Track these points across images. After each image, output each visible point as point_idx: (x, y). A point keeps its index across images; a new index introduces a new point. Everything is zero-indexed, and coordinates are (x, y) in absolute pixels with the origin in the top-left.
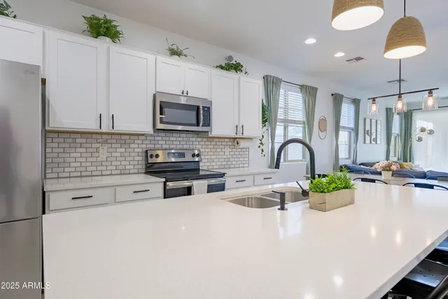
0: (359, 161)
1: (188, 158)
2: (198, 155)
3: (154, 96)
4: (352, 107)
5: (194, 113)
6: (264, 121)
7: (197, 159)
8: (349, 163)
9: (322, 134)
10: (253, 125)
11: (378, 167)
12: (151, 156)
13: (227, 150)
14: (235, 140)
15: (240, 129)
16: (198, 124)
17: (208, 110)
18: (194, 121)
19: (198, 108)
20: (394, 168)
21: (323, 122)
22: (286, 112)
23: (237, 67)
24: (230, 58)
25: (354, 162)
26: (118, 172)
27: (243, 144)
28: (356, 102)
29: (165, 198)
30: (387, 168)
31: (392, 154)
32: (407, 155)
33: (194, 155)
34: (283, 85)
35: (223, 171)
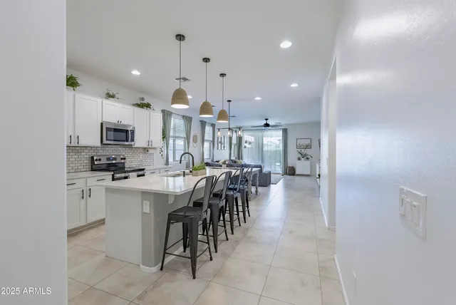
0: (215, 160)
1: (119, 161)
2: (125, 159)
3: (102, 124)
4: (211, 128)
5: (125, 134)
6: (163, 138)
7: (123, 161)
8: (209, 161)
9: (195, 145)
10: (157, 140)
11: (220, 163)
12: (96, 160)
13: (141, 155)
14: (146, 150)
15: (150, 143)
16: (127, 141)
17: (133, 132)
18: (125, 139)
19: (127, 131)
20: (227, 163)
21: (195, 137)
22: (175, 132)
23: (148, 106)
24: (143, 99)
25: (212, 161)
26: (74, 171)
27: (151, 151)
28: (213, 125)
29: (113, 180)
30: (224, 163)
31: (232, 155)
32: (240, 156)
33: (122, 159)
34: (173, 116)
35: (143, 168)
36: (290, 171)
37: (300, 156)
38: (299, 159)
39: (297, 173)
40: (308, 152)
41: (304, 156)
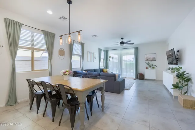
9: (62, 57)
36: (140, 77)
37: (147, 66)
38: (147, 68)
39: (146, 78)
40: (154, 63)
41: (151, 66)
